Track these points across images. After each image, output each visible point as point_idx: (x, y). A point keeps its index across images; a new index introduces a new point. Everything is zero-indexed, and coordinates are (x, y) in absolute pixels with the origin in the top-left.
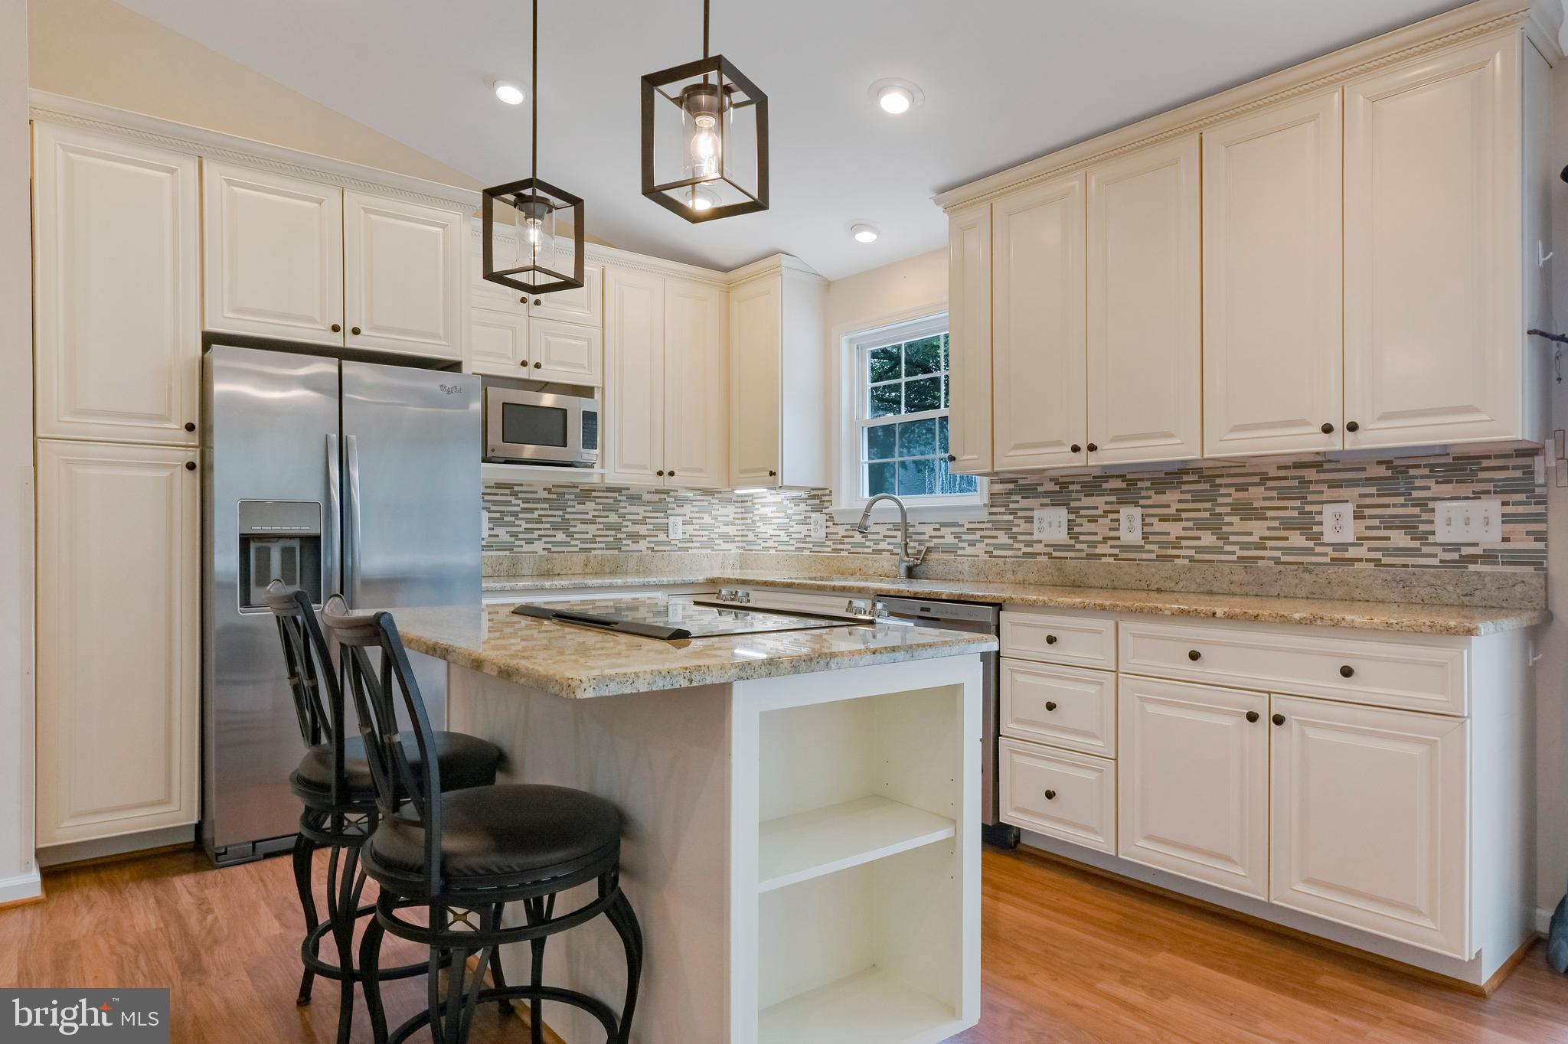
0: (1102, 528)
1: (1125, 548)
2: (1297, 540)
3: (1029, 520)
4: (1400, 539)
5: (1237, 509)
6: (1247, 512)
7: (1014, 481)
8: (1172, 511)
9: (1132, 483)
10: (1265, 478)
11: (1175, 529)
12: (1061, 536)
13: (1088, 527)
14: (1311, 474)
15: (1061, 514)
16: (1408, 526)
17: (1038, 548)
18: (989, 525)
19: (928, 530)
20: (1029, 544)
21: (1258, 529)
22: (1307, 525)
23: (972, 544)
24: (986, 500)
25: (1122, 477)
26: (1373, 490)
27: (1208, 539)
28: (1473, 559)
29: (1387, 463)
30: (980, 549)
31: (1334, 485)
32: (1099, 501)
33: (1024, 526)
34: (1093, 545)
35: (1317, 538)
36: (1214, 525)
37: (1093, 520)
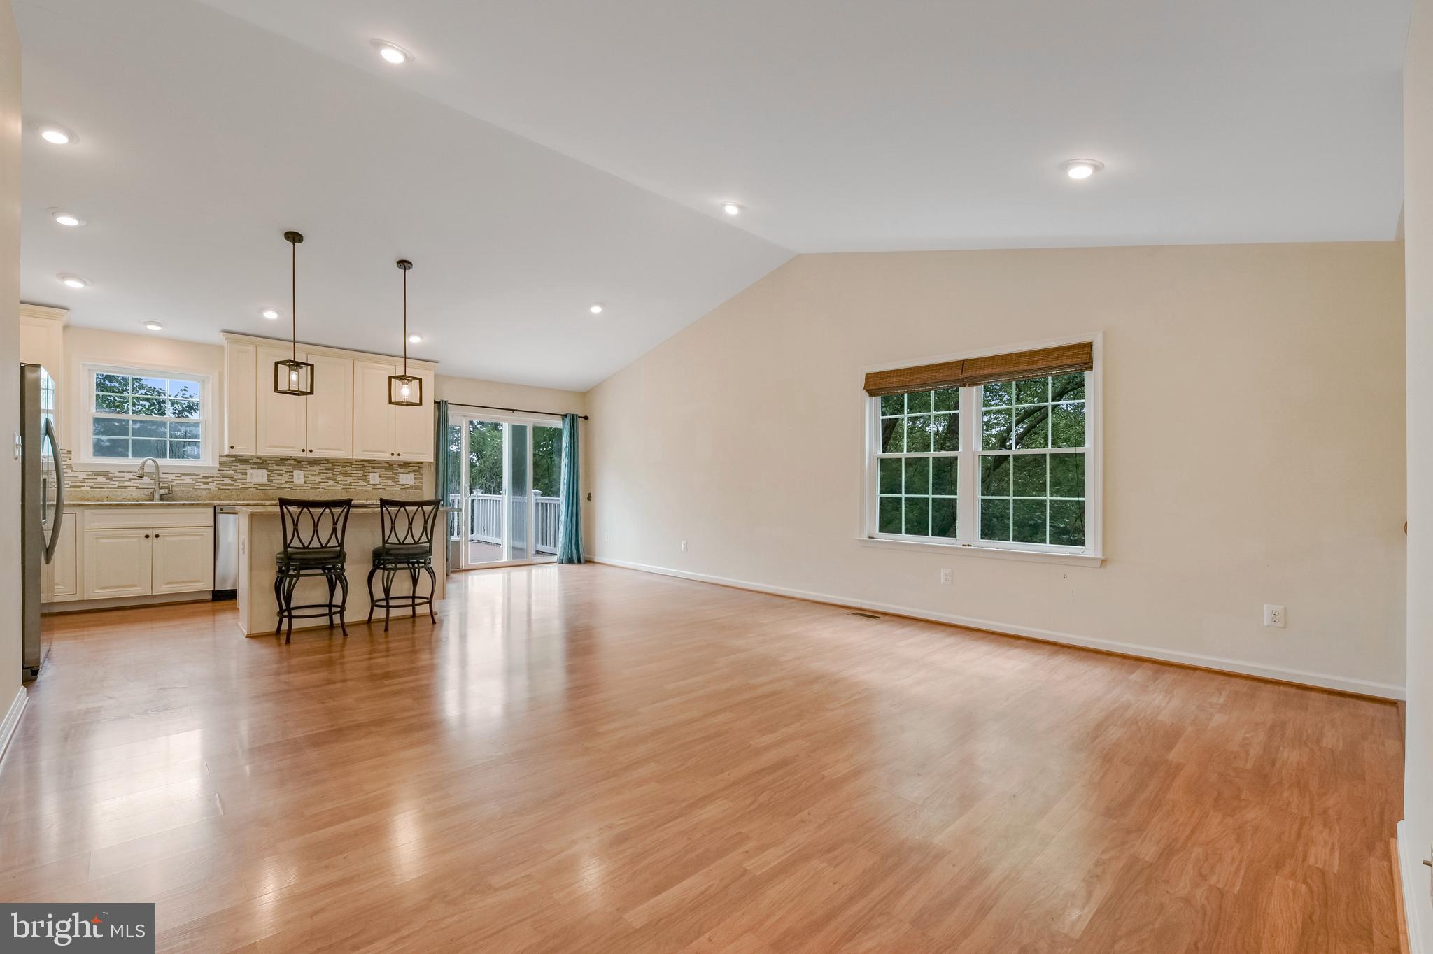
0: (285, 478)
1: (295, 485)
2: (362, 483)
3: (246, 474)
4: (390, 483)
5: (341, 473)
6: (346, 474)
7: (235, 457)
8: (317, 472)
9: (300, 462)
10: (351, 464)
11: (318, 479)
12: (265, 481)
13: (277, 477)
14: (366, 464)
15: (264, 472)
16: (393, 480)
17: (248, 485)
18: (219, 475)
19: (171, 477)
20: (243, 483)
21: (349, 480)
22: (365, 479)
23: (206, 483)
24: (217, 465)
25: (295, 460)
26: (383, 470)
27: (331, 482)
28: (407, 488)
29: (388, 463)
30: (212, 486)
31: (373, 468)
32: (284, 468)
33: (240, 476)
34: (281, 484)
35: (368, 482)
36: (333, 478)
37: (281, 475)
